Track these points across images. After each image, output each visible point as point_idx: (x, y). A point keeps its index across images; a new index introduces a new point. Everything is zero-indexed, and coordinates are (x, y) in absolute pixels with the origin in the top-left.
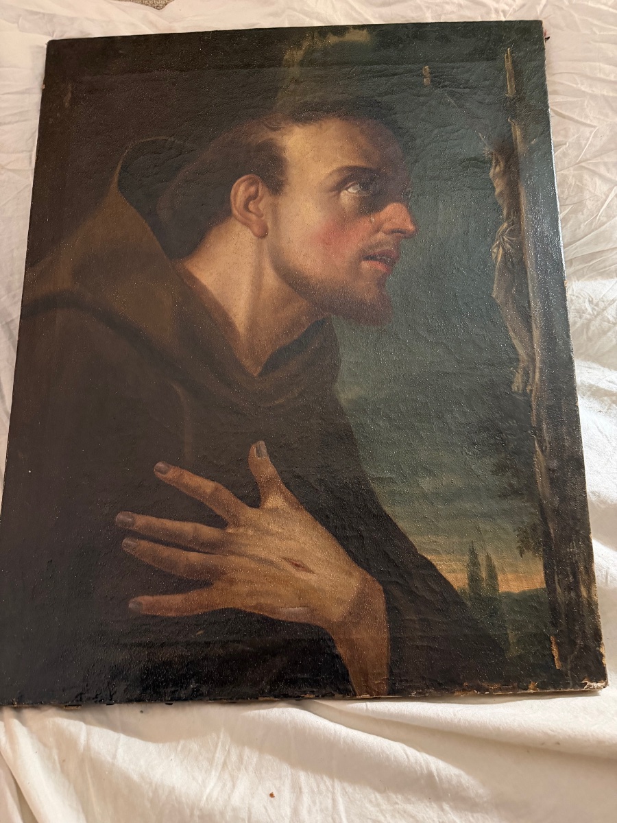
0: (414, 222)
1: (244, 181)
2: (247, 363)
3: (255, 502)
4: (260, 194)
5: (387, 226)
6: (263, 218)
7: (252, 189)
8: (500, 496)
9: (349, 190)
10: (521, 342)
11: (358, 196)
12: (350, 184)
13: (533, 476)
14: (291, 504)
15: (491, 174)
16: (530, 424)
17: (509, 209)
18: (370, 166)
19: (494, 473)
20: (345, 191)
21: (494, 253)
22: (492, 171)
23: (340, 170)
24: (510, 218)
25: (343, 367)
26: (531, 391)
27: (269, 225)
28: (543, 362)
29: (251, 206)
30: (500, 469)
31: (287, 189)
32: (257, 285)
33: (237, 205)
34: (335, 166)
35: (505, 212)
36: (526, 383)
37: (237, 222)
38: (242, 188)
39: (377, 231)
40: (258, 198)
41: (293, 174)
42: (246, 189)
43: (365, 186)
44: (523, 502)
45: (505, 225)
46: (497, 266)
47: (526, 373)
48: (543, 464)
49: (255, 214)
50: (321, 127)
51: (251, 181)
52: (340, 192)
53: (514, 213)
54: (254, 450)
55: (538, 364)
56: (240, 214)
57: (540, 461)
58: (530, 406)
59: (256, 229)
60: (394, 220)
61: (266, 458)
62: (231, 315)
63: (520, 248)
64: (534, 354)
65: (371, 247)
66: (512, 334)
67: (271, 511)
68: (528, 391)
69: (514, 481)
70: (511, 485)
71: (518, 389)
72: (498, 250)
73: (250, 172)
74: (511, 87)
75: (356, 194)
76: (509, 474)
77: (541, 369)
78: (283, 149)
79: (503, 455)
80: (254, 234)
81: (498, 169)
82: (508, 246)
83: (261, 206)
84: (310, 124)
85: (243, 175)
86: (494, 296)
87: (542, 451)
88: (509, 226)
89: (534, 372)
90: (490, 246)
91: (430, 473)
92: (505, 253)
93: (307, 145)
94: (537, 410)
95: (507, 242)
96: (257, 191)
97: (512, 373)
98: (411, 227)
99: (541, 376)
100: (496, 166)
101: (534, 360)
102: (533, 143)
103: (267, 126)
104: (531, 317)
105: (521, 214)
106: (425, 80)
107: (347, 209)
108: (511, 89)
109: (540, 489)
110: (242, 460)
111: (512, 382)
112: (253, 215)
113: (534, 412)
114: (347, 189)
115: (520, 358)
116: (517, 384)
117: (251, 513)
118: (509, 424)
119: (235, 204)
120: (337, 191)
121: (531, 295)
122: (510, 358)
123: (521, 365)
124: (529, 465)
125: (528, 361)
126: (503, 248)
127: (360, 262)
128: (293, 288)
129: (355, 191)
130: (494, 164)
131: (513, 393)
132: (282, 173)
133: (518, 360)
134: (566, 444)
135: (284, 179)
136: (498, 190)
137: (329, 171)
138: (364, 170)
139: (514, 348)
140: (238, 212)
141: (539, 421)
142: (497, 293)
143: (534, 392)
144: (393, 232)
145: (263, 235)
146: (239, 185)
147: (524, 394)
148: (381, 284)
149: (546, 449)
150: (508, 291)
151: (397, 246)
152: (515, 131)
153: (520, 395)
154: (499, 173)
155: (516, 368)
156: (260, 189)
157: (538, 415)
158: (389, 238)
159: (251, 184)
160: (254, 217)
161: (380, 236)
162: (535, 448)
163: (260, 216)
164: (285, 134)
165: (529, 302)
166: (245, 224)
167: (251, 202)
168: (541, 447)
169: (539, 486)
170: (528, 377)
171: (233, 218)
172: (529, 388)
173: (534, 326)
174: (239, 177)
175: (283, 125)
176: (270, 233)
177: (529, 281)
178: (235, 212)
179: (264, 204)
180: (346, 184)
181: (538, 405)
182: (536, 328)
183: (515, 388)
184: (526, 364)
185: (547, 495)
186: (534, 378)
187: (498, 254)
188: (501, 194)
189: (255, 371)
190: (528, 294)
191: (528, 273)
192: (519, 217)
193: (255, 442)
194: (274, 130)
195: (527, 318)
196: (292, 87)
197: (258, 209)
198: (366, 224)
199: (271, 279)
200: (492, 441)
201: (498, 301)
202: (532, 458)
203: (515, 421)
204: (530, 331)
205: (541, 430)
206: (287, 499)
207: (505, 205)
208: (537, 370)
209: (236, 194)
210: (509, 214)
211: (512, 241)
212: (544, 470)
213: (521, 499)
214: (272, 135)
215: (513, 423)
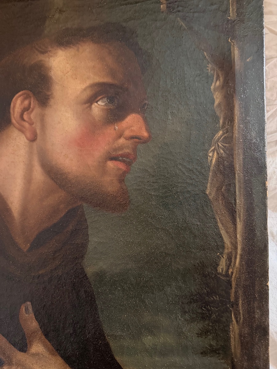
0: (148, 130)
1: (20, 96)
2: (19, 240)
3: (23, 347)
4: (32, 106)
5: (127, 133)
6: (34, 126)
7: (26, 102)
8: (202, 353)
9: (99, 103)
10: (227, 232)
11: (105, 107)
12: (100, 98)
13: (228, 340)
14: (48, 350)
15: (212, 87)
16: (230, 299)
17: (225, 119)
18: (116, 82)
19: (199, 335)
20: (96, 104)
21: (210, 156)
22: (213, 84)
23: (92, 86)
24: (225, 127)
25: (90, 247)
26: (232, 273)
27: (38, 131)
28: (243, 249)
29: (25, 117)
30: (203, 333)
31: (52, 102)
32: (28, 179)
33: (15, 115)
34: (88, 83)
35: (221, 121)
36: (228, 266)
37: (15, 129)
38: (19, 102)
39: (120, 136)
40: (31, 110)
41: (57, 91)
42: (22, 102)
43: (111, 100)
44: (219, 359)
45: (221, 133)
46: (212, 168)
47: (229, 259)
48: (237, 332)
49: (27, 122)
50: (78, 50)
51: (25, 96)
52: (91, 104)
53: (228, 122)
54: (23, 309)
55: (239, 251)
56: (18, 123)
57: (235, 329)
58: (231, 285)
59: (28, 135)
60: (132, 128)
61: (32, 315)
62: (9, 202)
63: (231, 154)
64: (237, 243)
65: (115, 150)
66: (220, 225)
67: (34, 355)
68: (230, 273)
69: (213, 343)
70: (211, 346)
71: (222, 271)
72: (213, 154)
73: (25, 89)
74: (233, 10)
75: (104, 106)
76: (210, 337)
77: (241, 255)
78: (49, 69)
79: (207, 322)
80: (27, 139)
81: (218, 83)
82: (222, 151)
83: (32, 116)
84: (70, 47)
85: (19, 91)
86: (207, 193)
87: (237, 321)
88: (224, 134)
89: (236, 258)
90: (207, 151)
91: (151, 333)
92: (220, 157)
93: (68, 65)
94: (236, 288)
95: (221, 148)
96: (30, 104)
97: (218, 257)
98: (145, 134)
99: (241, 261)
100: (217, 80)
101: (236, 248)
102: (248, 60)
103: (37, 49)
104: (236, 212)
105: (234, 124)
106: (162, 6)
107: (97, 119)
108: (233, 13)
109: (233, 351)
110: (14, 316)
111: (218, 265)
112: (27, 123)
113: (233, 290)
114: (97, 102)
115: (226, 245)
116: (222, 267)
117: (20, 356)
118: (213, 298)
119: (14, 114)
120: (89, 104)
121: (237, 193)
122: (217, 246)
123: (226, 251)
124: (226, 331)
125: (232, 249)
126: (217, 153)
127: (106, 162)
128: (55, 182)
129: (103, 104)
130: (215, 79)
131: (219, 274)
132: (49, 88)
133: (223, 247)
134: (256, 316)
135: (50, 93)
136: (217, 102)
137: (84, 86)
138: (111, 85)
139: (221, 237)
140: (16, 121)
141: (237, 298)
142: (210, 191)
143: (234, 275)
144: (132, 138)
145: (33, 139)
146: (17, 99)
147: (227, 275)
148: (121, 179)
149: (240, 320)
150: (219, 189)
151: (135, 149)
152: (234, 50)
153: (224, 276)
154: (219, 86)
155: (222, 253)
156: (32, 103)
157: (236, 292)
158: (129, 143)
159: (25, 99)
160: (27, 125)
161: (122, 141)
162: (231, 318)
163: (31, 124)
164: (51, 56)
165: (235, 200)
166: (20, 130)
167: (25, 113)
168: (236, 318)
169: (233, 347)
170: (231, 262)
171: (12, 126)
172: (230, 270)
173: (238, 220)
174: (17, 93)
175: (50, 49)
176: (39, 138)
177: (237, 181)
178: (14, 121)
179: (34, 115)
180: (96, 97)
181: (237, 285)
182: (240, 221)
183: (219, 270)
184: (230, 250)
185: (238, 355)
186: (235, 263)
187: (213, 157)
188: (219, 105)
189: (25, 247)
190: (235, 192)
191: (236, 175)
192: (232, 126)
193: (25, 303)
194: (43, 52)
195: (232, 213)
196: (57, 16)
197: (30, 118)
198: (111, 131)
199: (38, 174)
200: (200, 311)
201: (211, 197)
202: (229, 326)
203: (217, 296)
204: (235, 224)
205: (237, 305)
206: (45, 346)
207: (222, 116)
208: (238, 257)
209: (14, 107)
210: (224, 123)
211: (225, 147)
212: (237, 336)
213: (218, 357)
214: (41, 57)
215: (216, 298)
